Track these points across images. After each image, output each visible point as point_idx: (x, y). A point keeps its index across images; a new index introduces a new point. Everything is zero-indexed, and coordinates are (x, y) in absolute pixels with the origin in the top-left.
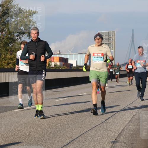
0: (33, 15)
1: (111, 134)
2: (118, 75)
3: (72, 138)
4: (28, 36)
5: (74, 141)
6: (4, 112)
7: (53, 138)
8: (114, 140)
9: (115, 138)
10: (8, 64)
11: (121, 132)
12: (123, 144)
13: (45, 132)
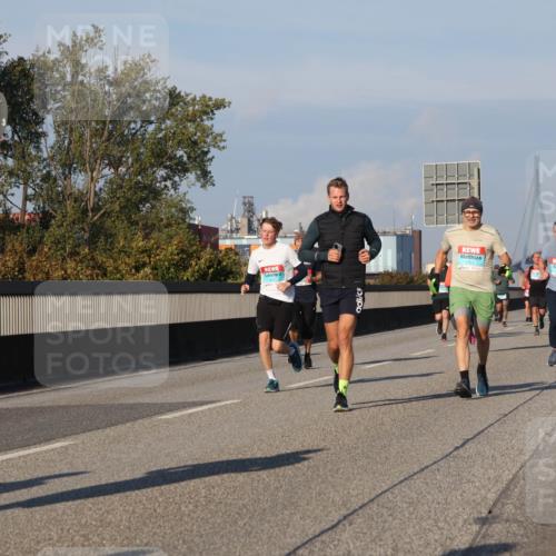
0: (215, 112)
1: (474, 494)
2: (505, 303)
3: (349, 506)
4: (198, 179)
5: (355, 516)
6: (128, 421)
7: (285, 507)
8: (484, 515)
9: (488, 507)
10: (138, 269)
11: (507, 488)
12: (514, 527)
13: (261, 486)
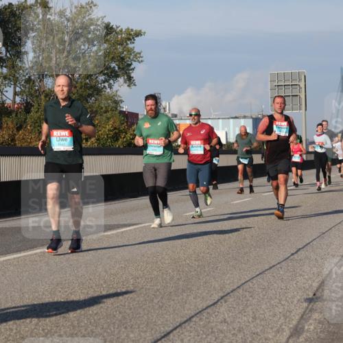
0: (135, 38)
3: (224, 290)
5: (228, 297)
7: (184, 291)
8: (310, 297)
9: (313, 291)
10: (87, 140)
13: (168, 278)
